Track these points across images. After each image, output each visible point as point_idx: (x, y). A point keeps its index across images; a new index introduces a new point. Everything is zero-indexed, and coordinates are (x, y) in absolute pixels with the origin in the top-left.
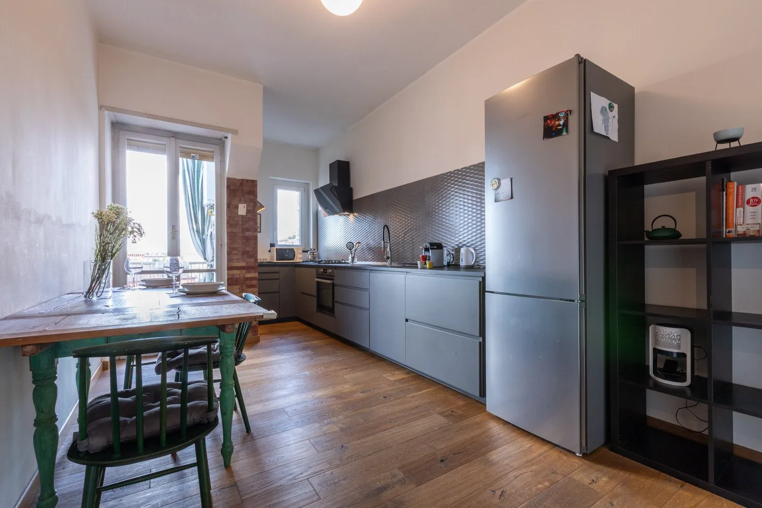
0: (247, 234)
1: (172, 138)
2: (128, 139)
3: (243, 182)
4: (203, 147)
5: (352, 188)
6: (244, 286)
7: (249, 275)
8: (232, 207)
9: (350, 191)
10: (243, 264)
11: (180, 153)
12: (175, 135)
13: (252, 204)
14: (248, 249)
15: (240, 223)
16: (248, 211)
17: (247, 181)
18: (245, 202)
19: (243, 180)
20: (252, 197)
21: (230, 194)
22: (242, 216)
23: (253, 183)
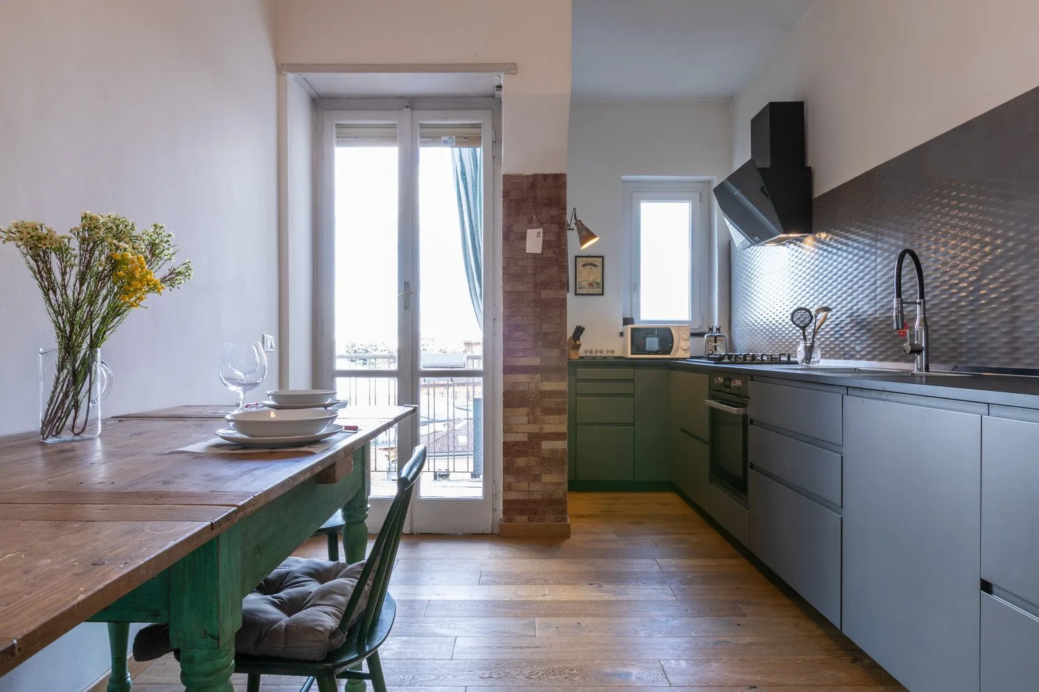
0: (544, 294)
1: (405, 110)
2: (338, 126)
3: (536, 181)
4: (460, 118)
5: (810, 168)
6: (538, 410)
7: (548, 386)
8: (513, 238)
9: (806, 176)
10: (536, 361)
11: (421, 137)
12: (411, 103)
13: (555, 228)
14: (545, 328)
15: (530, 271)
16: (546, 244)
17: (545, 176)
18: (541, 225)
19: (536, 176)
20: (554, 212)
21: (509, 209)
22: (535, 256)
23: (558, 181)
